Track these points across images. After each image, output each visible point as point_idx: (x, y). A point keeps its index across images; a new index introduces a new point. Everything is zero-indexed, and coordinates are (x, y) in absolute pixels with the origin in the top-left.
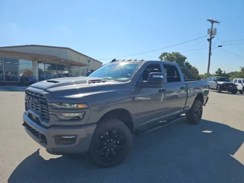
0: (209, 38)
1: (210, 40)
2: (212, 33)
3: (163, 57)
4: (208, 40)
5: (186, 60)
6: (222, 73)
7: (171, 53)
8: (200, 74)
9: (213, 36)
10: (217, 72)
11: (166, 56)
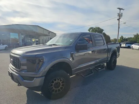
0: (119, 18)
1: (118, 20)
2: (120, 15)
3: (90, 30)
4: (118, 19)
5: (103, 32)
6: (124, 38)
7: (95, 27)
8: (111, 39)
9: (120, 17)
10: (120, 38)
11: (92, 30)
